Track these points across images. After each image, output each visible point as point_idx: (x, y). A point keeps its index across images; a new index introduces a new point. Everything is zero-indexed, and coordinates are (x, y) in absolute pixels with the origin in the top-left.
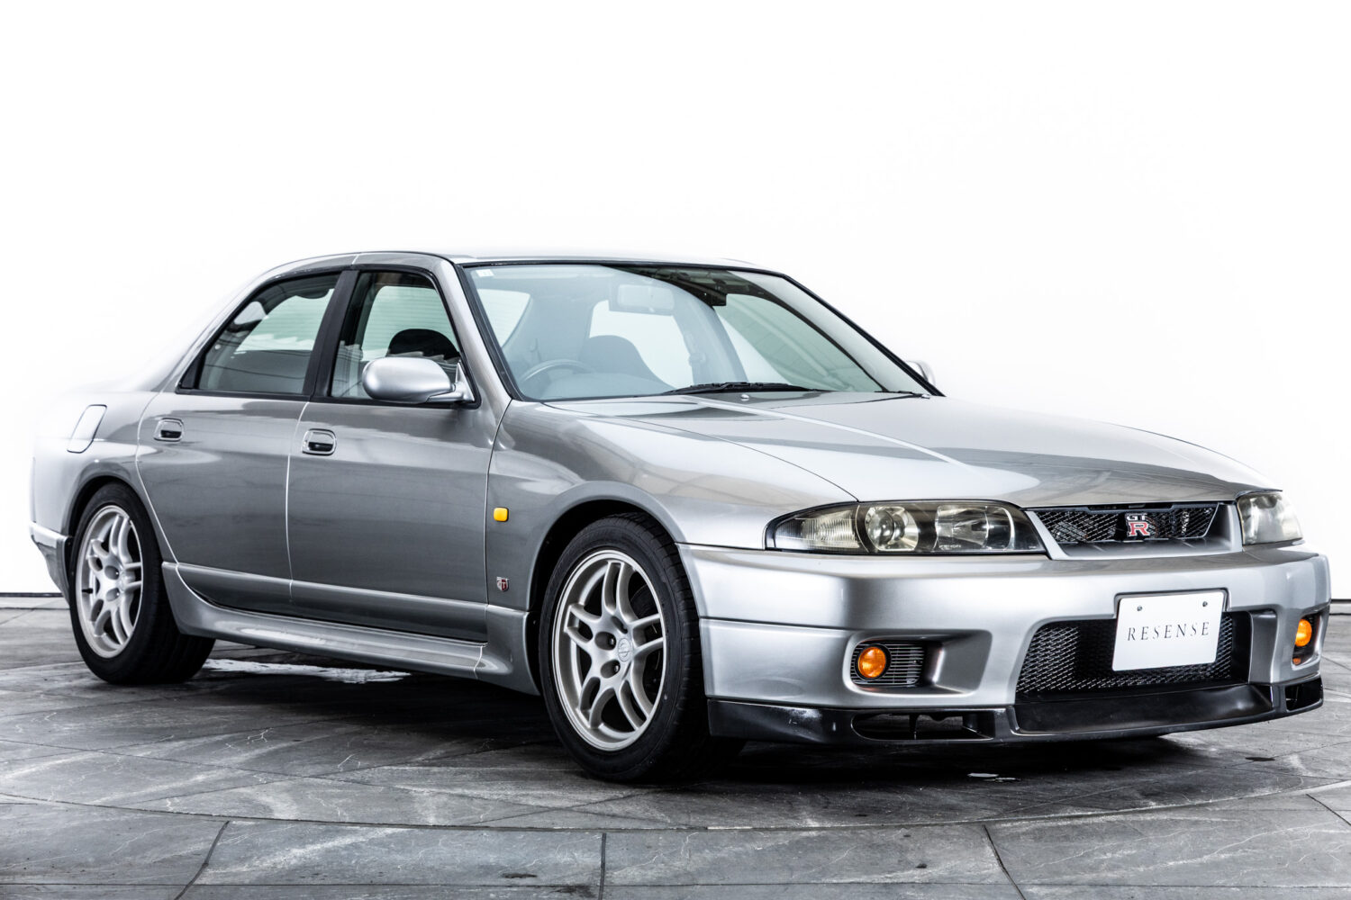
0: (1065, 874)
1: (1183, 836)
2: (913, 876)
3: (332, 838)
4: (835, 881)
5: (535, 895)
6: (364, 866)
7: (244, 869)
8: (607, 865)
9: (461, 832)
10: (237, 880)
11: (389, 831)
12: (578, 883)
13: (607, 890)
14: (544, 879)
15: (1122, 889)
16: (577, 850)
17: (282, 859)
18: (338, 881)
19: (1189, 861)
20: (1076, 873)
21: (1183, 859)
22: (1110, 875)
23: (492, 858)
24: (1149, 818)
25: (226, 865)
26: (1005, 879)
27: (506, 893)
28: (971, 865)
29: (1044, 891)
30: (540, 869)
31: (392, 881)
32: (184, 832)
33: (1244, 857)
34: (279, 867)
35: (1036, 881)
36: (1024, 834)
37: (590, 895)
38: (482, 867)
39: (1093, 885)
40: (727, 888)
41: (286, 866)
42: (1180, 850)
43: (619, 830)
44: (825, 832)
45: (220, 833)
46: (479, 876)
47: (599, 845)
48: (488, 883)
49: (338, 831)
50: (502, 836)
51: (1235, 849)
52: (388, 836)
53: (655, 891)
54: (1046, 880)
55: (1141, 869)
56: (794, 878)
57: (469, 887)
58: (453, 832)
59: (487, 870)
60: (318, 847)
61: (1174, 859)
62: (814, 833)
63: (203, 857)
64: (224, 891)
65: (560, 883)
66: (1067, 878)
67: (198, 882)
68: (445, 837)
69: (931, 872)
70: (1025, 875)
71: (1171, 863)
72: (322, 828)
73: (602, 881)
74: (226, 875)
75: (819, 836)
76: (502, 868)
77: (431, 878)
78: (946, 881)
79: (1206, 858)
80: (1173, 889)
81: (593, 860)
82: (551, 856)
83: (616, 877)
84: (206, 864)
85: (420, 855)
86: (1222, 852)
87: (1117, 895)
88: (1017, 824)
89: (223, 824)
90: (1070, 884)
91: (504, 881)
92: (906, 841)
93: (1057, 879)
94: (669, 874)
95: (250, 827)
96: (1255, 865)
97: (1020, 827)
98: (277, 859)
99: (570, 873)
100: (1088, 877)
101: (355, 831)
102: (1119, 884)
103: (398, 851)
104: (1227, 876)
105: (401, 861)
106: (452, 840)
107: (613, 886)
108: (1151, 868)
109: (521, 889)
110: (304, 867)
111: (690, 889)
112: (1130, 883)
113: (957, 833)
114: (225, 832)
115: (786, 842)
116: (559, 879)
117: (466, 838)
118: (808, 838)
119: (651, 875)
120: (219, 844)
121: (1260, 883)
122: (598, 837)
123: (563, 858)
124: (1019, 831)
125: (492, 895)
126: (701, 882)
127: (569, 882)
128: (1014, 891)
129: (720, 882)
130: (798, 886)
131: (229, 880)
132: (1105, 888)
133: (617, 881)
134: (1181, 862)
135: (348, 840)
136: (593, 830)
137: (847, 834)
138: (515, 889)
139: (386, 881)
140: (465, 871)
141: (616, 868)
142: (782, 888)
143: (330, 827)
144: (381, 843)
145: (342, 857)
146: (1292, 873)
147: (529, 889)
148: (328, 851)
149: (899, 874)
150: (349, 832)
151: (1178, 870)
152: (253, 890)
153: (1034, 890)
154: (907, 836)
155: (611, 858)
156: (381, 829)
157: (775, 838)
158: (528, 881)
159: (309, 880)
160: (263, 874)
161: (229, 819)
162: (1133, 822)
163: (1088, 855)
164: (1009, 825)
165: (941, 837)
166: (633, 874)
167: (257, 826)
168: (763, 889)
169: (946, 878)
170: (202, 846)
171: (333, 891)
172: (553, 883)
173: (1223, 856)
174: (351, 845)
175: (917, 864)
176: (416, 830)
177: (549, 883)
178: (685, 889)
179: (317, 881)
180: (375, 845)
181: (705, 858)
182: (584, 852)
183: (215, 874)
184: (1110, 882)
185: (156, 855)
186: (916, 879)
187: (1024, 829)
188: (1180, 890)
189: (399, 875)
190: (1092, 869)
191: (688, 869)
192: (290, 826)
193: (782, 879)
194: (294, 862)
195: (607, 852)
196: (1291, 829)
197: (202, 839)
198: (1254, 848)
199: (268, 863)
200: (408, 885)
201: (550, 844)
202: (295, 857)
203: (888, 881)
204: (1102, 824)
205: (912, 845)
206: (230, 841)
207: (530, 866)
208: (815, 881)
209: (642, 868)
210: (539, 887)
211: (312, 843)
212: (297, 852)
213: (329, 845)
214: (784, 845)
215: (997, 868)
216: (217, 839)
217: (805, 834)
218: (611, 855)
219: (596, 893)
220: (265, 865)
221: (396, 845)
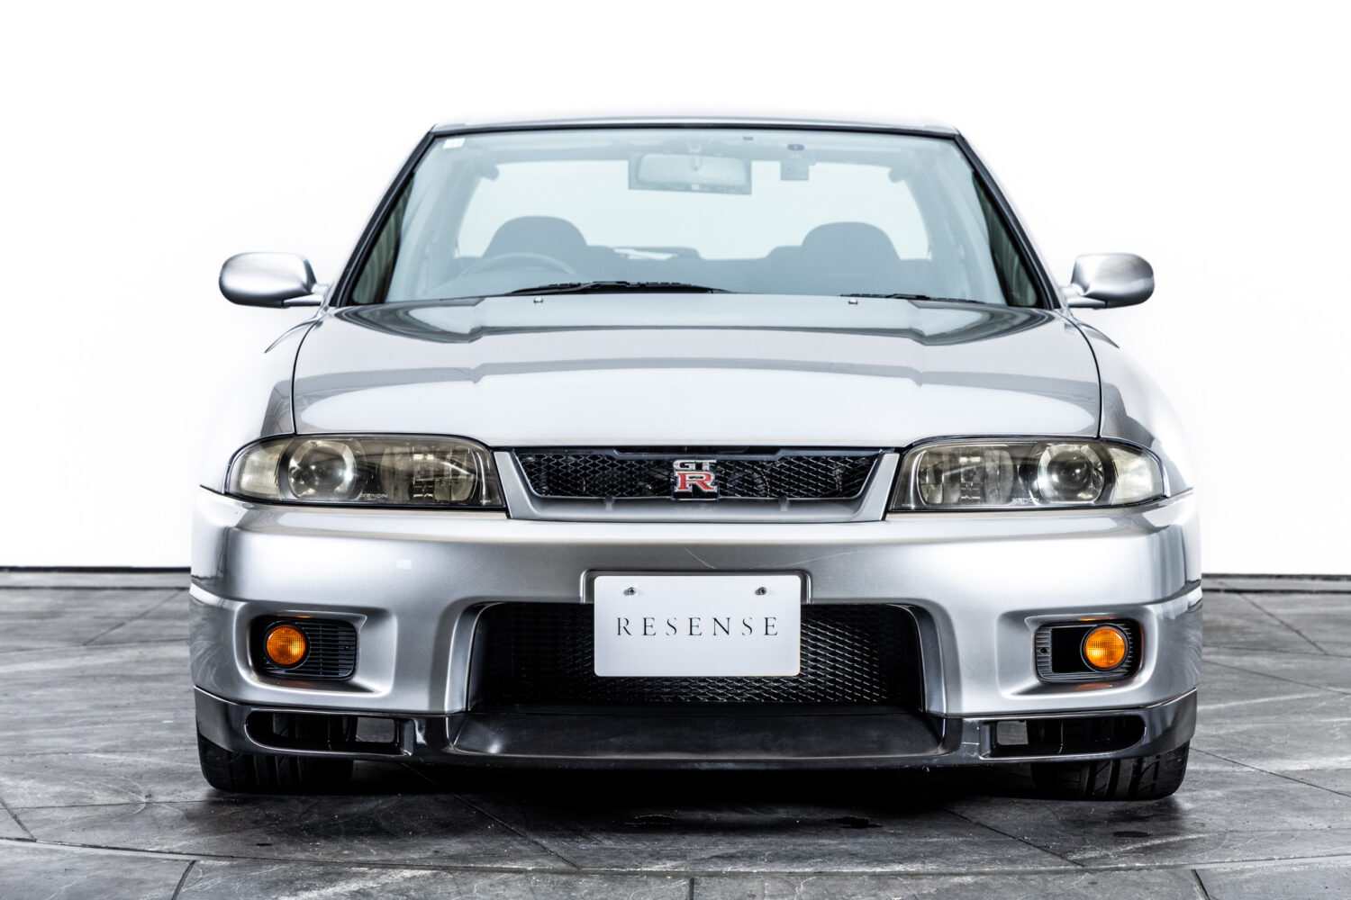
3: (332, 882)
11: (408, 873)
32: (136, 875)
36: (1247, 881)
43: (711, 875)
44: (982, 877)
45: (184, 876)
47: (685, 892)
49: (342, 874)
52: (406, 879)
60: (313, 893)
62: (969, 879)
72: (322, 869)
75: (976, 883)
89: (188, 864)
92: (1091, 890)
97: (1242, 872)
101: (364, 874)
106: (491, 885)
113: (1159, 880)
114: (190, 874)
115: (933, 891)
118: (961, 885)
122: (684, 883)
135: (354, 886)
136: (676, 876)
137: (1012, 880)
143: (332, 869)
144: (397, 888)
150: (355, 875)
154: (1093, 883)
156: (396, 871)
157: (917, 886)
161: (192, 858)
165: (1138, 885)
174: (358, 892)
180: (389, 892)
187: (1248, 876)
192: (278, 867)
197: (161, 883)
205: (1098, 895)
206: (197, 885)
211: (307, 889)
214: (930, 894)
216: (181, 882)
221: (415, 890)
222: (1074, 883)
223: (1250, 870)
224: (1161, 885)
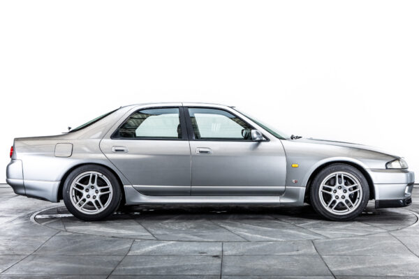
1: (359, 243)
2: (295, 253)
4: (277, 254)
5: (206, 258)
6: (166, 251)
7: (138, 251)
8: (224, 250)
9: (189, 242)
10: (137, 254)
11: (172, 242)
13: (223, 256)
14: (209, 254)
16: (216, 247)
17: (147, 249)
18: (161, 254)
19: (361, 249)
20: (334, 252)
23: (196, 249)
25: (134, 250)
26: (318, 254)
27: (200, 257)
28: (309, 250)
29: (327, 257)
30: (208, 251)
31: (173, 254)
33: (374, 248)
35: (325, 254)
36: (322, 243)
37: (220, 258)
39: (338, 255)
40: (252, 256)
41: (148, 251)
42: (359, 247)
45: (133, 243)
46: (193, 253)
47: (221, 245)
48: (196, 255)
49: (161, 242)
50: (199, 243)
51: (372, 246)
53: (235, 257)
54: (327, 254)
55: (350, 251)
56: (267, 254)
57: (191, 256)
58: (187, 242)
59: (195, 251)
60: (156, 246)
61: (357, 249)
62: (272, 243)
64: (134, 257)
66: (332, 253)
68: (185, 244)
69: (300, 252)
70: (322, 253)
72: (157, 241)
73: (222, 254)
74: (134, 253)
76: (199, 251)
77: (182, 253)
78: (304, 254)
79: (365, 249)
80: (357, 256)
81: (220, 249)
82: (210, 248)
83: (225, 253)
84: (129, 250)
85: (179, 248)
87: (344, 258)
89: (133, 240)
90: (332, 255)
91: (199, 254)
93: (330, 254)
94: (238, 253)
95: (139, 241)
96: (377, 250)
97: (320, 241)
99: (215, 252)
100: (337, 253)
102: (345, 255)
103: (174, 247)
104: (370, 253)
105: (175, 249)
107: (225, 256)
108: (352, 251)
109: (203, 256)
110: (153, 251)
111: (243, 256)
112: (348, 255)
116: (212, 254)
117: (190, 244)
118: (270, 244)
119: (234, 252)
120: (132, 245)
121: (378, 255)
122: (221, 243)
123: (213, 249)
125: (197, 258)
126: (245, 255)
127: (215, 254)
128: (320, 257)
129: (250, 255)
130: (269, 256)
132: (341, 256)
134: (359, 250)
135: (163, 244)
140: (190, 252)
142: (265, 256)
143: (159, 241)
144: (170, 245)
145: (161, 248)
146: (386, 252)
147: (205, 256)
148: (158, 247)
149: (292, 252)
150: (163, 242)
151: (358, 252)
152: (141, 257)
153: (325, 256)
154: (294, 243)
156: (170, 242)
158: (205, 254)
159: (154, 254)
160: (143, 253)
163: (337, 248)
164: (318, 240)
165: (302, 243)
166: (230, 252)
167: (141, 241)
168: (260, 256)
170: (129, 246)
171: (159, 257)
173: (369, 248)
174: (163, 246)
175: (297, 250)
176: (179, 242)
179: (156, 254)
182: (218, 247)
183: (132, 253)
185: (118, 248)
188: (359, 257)
189: (175, 253)
190: (338, 251)
191: (242, 251)
192: (149, 241)
193: (265, 254)
194: (150, 250)
196: (385, 242)
197: (128, 244)
198: (376, 246)
200: (177, 255)
201: (210, 245)
203: (290, 254)
204: (340, 240)
205: (295, 246)
206: (135, 245)
207: (205, 250)
208: (273, 254)
209: (232, 251)
210: (207, 256)
211: (154, 245)
212: (151, 247)
213: (158, 245)
214: (265, 245)
215: (315, 251)
218: (224, 248)
220: (143, 250)
221: (173, 245)
222: (291, 243)
223: (322, 241)
224: (306, 244)
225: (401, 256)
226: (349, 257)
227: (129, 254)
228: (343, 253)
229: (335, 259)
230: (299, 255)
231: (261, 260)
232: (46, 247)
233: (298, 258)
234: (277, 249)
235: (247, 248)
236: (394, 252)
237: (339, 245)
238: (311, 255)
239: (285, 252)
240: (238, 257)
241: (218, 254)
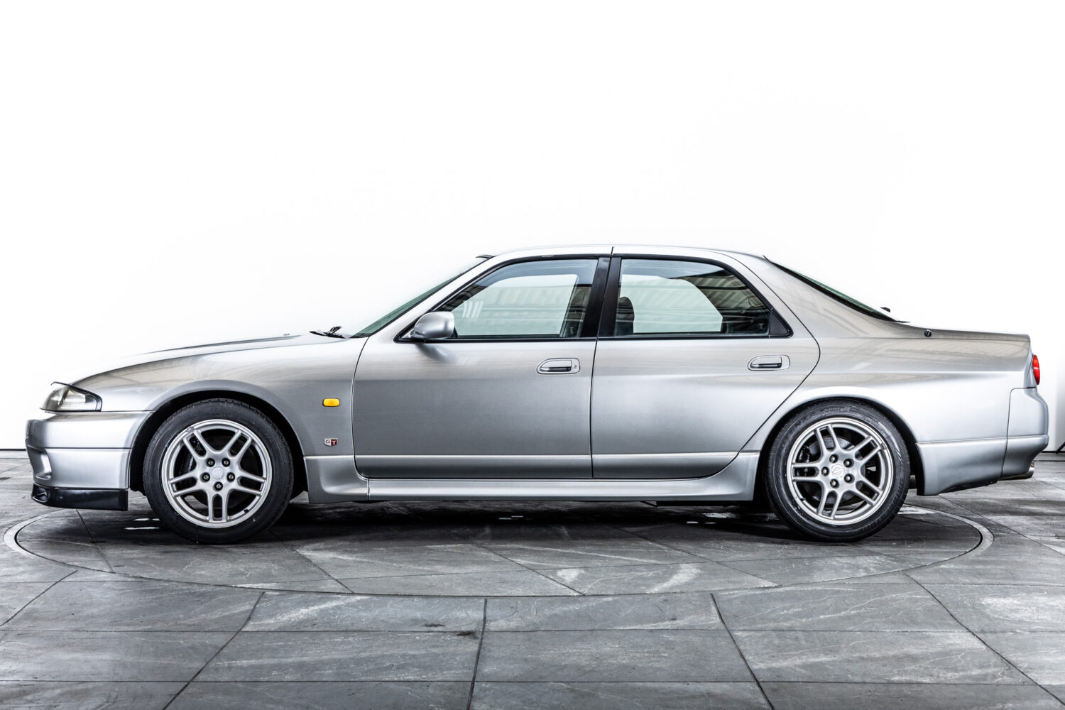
0: (758, 623)
1: (830, 600)
2: (668, 625)
3: (324, 602)
4: (621, 628)
5: (443, 637)
6: (342, 621)
7: (272, 621)
8: (488, 618)
9: (401, 599)
10: (267, 629)
11: (359, 598)
12: (469, 630)
13: (485, 634)
14: (450, 627)
15: (792, 633)
16: (469, 610)
17: (295, 615)
18: (327, 629)
19: (833, 615)
20: (764, 623)
21: (829, 614)
22: (785, 624)
23: (419, 615)
24: (810, 589)
25: (261, 619)
26: (723, 627)
27: (426, 636)
28: (703, 618)
29: (746, 634)
30: (447, 622)
31: (359, 629)
32: (238, 599)
33: (865, 612)
34: (293, 620)
35: (741, 628)
36: (736, 598)
37: (476, 638)
38: (413, 620)
39: (775, 630)
40: (557, 633)
41: (297, 620)
42: (827, 608)
45: (259, 600)
46: (411, 626)
47: (483, 607)
48: (415, 630)
49: (328, 599)
50: (425, 601)
51: (860, 608)
52: (358, 601)
53: (514, 634)
54: (746, 628)
55: (804, 620)
56: (597, 627)
57: (404, 632)
58: (397, 598)
59: (415, 621)
60: (316, 608)
61: (824, 614)
62: (610, 599)
63: (248, 614)
64: (259, 635)
65: (458, 630)
66: (759, 626)
67: (244, 630)
68: (391, 602)
69: (680, 623)
70: (734, 624)
71: (822, 617)
72: (319, 596)
73: (484, 628)
74: (261, 625)
76: (425, 620)
77: (382, 627)
78: (688, 628)
79: (843, 613)
80: (822, 633)
81: (479, 616)
82: (454, 613)
83: (492, 626)
84: (249, 619)
85: (376, 613)
86: (852, 610)
87: (788, 636)
88: (731, 593)
89: (261, 594)
90: (761, 630)
91: (425, 629)
92: (665, 604)
93: (754, 627)
94: (524, 624)
95: (276, 595)
96: (871, 617)
97: (733, 594)
98: (291, 616)
99: (464, 623)
100: (772, 625)
101: (338, 598)
102: (790, 630)
103: (363, 610)
104: (855, 624)
105: (365, 616)
106: (396, 603)
107: (490, 632)
108: (810, 619)
109: (435, 634)
110: (307, 620)
111: (535, 633)
112: (797, 629)
114: (262, 599)
115: (594, 604)
116: (458, 627)
117: (404, 602)
118: (606, 602)
119: (513, 624)
120: (257, 606)
121: (874, 629)
122: (482, 601)
123: (462, 614)
124: (733, 597)
125: (417, 638)
126: (542, 629)
127: (464, 629)
128: (727, 635)
129: (553, 629)
130: (599, 632)
131: (262, 628)
132: (781, 632)
133: (492, 629)
134: (828, 616)
135: (334, 604)
136: (479, 598)
138: (431, 634)
139: (355, 628)
140: (402, 622)
141: (491, 621)
142: (589, 633)
143: (324, 596)
144: (353, 605)
145: (330, 614)
146: (893, 622)
147: (441, 634)
148: (322, 610)
149: (660, 624)
150: (335, 598)
151: (825, 621)
152: (276, 635)
153: (739, 634)
154: (666, 601)
155: (489, 614)
156: (354, 597)
158: (440, 629)
159: (310, 629)
160: (283, 625)
161: (263, 591)
162: (801, 591)
163: (773, 612)
164: (727, 593)
165: (686, 601)
166: (502, 624)
167: (280, 595)
168: (578, 634)
169: (688, 626)
170: (247, 607)
171: (323, 635)
172: (454, 630)
173: (853, 612)
174: (336, 606)
175: (671, 617)
176: (375, 598)
177: (451, 630)
178: (532, 634)
179: (314, 629)
180: (350, 606)
181: (545, 614)
182: (473, 611)
183: (254, 625)
184: (784, 629)
185: (220, 613)
186: (669, 627)
187: (735, 596)
188: (826, 633)
189: (363, 625)
190: (775, 620)
191: (535, 621)
192: (300, 595)
193: (589, 627)
194: (301, 617)
195: (488, 611)
196: (894, 596)
197: (248, 603)
198: (872, 607)
199: (286, 618)
200: (368, 631)
201: (454, 606)
202: (302, 614)
203: (653, 628)
204: (782, 593)
205: (668, 606)
206: (264, 604)
207: (442, 618)
208: (609, 628)
209: (508, 620)
210: (446, 632)
211: (313, 606)
212: (304, 611)
213: (323, 606)
214: (592, 606)
215: (718, 620)
216: (257, 603)
217: (605, 599)
218: (489, 612)
219: (479, 636)
220: (284, 619)
221: (362, 606)
222: (658, 600)
223: (737, 593)
224: (696, 601)
225: (931, 632)
226: (800, 635)
227: (247, 629)
228: (786, 624)
229: (766, 640)
230: (676, 630)
231: (579, 644)
232: (35, 611)
233: (671, 638)
234: (622, 614)
235: (547, 612)
236: (914, 622)
237: (779, 605)
238: (707, 631)
239: (640, 622)
240: (521, 636)
241: (472, 628)
